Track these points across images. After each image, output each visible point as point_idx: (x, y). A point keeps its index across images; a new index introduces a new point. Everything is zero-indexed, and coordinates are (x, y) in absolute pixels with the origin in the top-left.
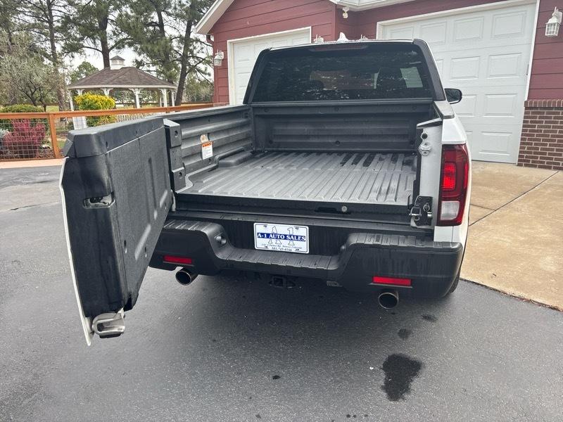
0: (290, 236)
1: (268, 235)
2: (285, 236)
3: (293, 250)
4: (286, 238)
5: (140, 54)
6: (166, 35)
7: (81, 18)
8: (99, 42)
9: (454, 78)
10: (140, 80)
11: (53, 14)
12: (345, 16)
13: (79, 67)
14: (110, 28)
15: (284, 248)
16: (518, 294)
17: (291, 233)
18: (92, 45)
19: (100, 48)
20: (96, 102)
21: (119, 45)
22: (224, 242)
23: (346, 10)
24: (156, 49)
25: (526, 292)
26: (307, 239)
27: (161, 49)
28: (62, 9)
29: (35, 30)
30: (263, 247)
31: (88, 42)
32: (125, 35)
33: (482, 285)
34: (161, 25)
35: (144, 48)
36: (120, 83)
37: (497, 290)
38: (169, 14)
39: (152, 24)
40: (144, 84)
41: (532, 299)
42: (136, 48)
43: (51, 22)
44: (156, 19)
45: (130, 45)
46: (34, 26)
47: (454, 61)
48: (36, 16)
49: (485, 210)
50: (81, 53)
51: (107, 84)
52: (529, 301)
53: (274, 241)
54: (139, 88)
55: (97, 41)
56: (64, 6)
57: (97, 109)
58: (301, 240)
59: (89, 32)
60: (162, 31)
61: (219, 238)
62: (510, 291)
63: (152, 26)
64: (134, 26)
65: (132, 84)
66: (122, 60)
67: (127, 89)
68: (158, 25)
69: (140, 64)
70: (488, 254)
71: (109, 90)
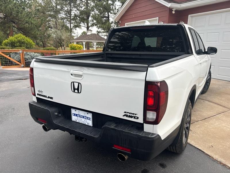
0: (85, 117)
1: (77, 115)
2: (83, 116)
3: (86, 124)
4: (83, 118)
5: (98, 29)
6: (110, 21)
7: (80, 15)
8: (86, 24)
9: (225, 41)
10: (97, 38)
11: (72, 14)
12: (174, 12)
13: (82, 33)
14: (90, 19)
15: (83, 122)
16: (219, 159)
17: (85, 116)
18: (84, 26)
19: (86, 26)
20: (75, 47)
21: (93, 25)
22: (60, 115)
23: (174, 10)
24: (104, 27)
25: (225, 159)
26: (91, 119)
27: (106, 27)
28: (75, 12)
29: (65, 19)
30: (75, 120)
31: (82, 24)
32: (95, 21)
33: (202, 151)
34: (108, 17)
35: (100, 26)
36: (89, 40)
37: (209, 155)
38: (111, 13)
39: (105, 17)
40: (98, 40)
41: (226, 164)
42: (97, 26)
43: (70, 17)
44: (107, 15)
45: (96, 25)
46: (65, 18)
47: (224, 33)
48: (66, 14)
49: (226, 109)
50: (80, 28)
51: (85, 40)
52: (224, 165)
53: (79, 118)
54: (96, 42)
55: (85, 23)
56: (76, 11)
57: (76, 50)
58: (89, 119)
59: (83, 20)
60: (109, 20)
61: (56, 114)
62: (215, 157)
63: (105, 18)
64: (97, 18)
65: (93, 40)
66: (91, 31)
67: (91, 42)
68: (107, 17)
69: (98, 32)
70: (215, 133)
71: (85, 42)
